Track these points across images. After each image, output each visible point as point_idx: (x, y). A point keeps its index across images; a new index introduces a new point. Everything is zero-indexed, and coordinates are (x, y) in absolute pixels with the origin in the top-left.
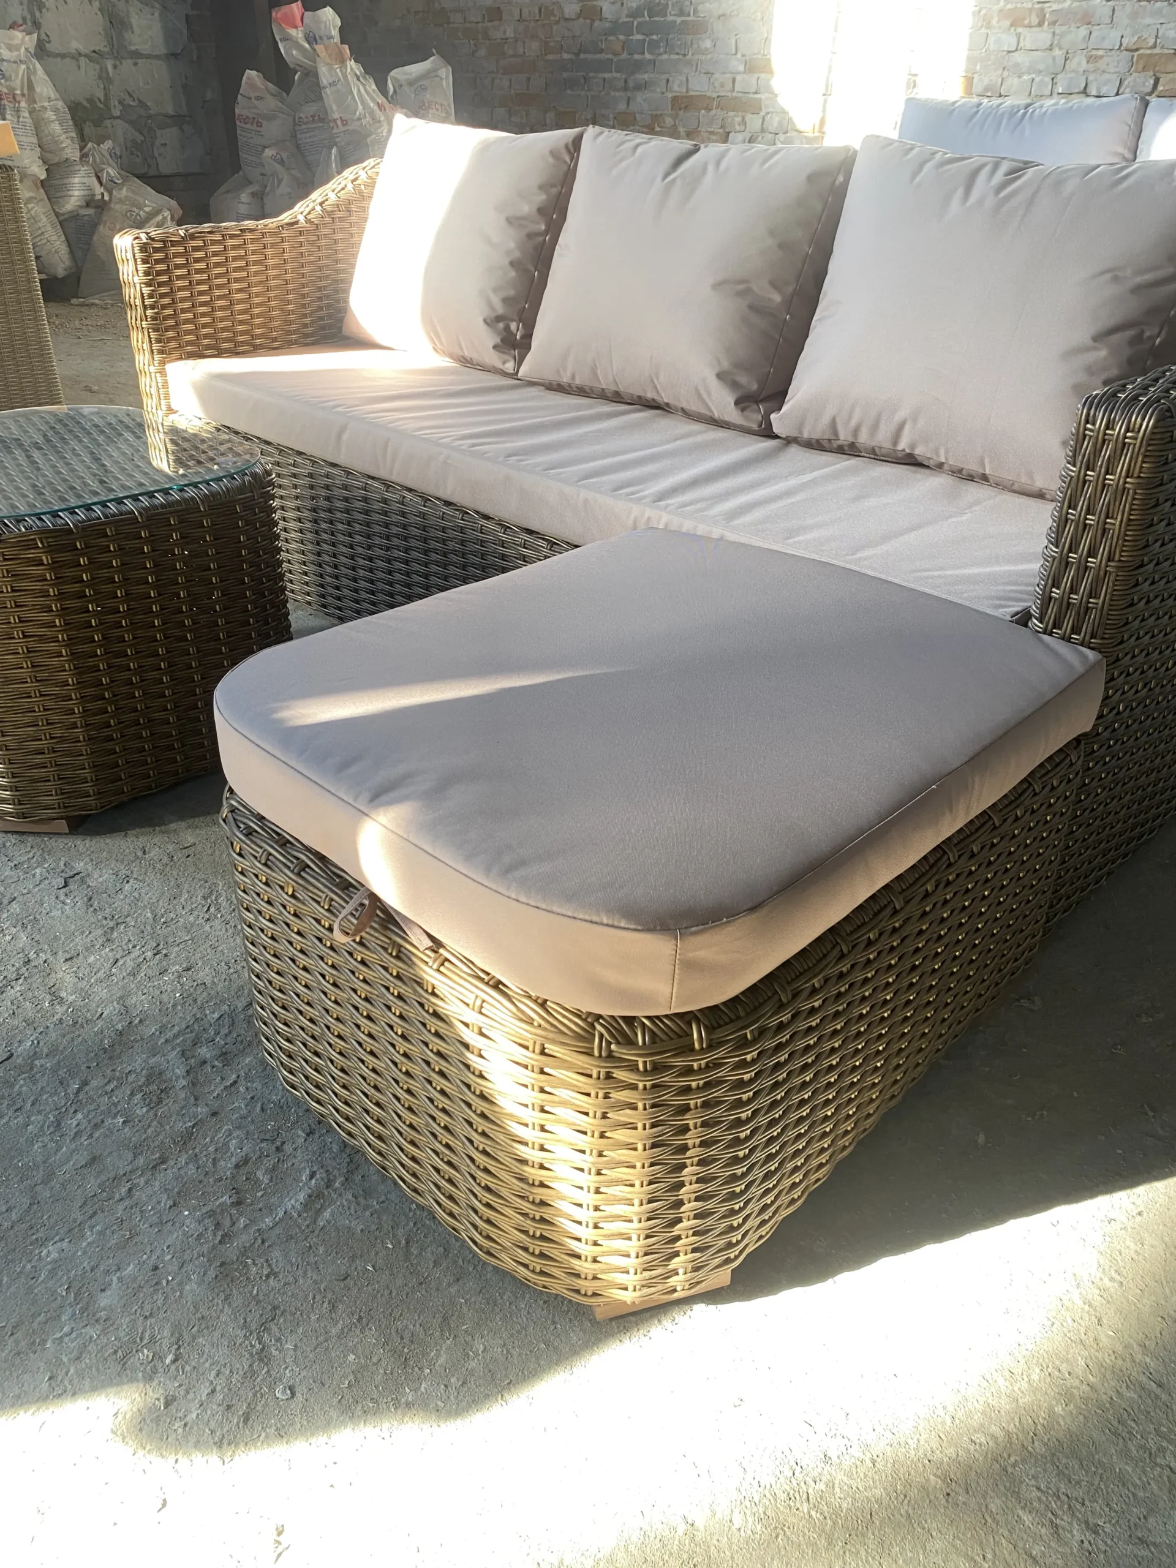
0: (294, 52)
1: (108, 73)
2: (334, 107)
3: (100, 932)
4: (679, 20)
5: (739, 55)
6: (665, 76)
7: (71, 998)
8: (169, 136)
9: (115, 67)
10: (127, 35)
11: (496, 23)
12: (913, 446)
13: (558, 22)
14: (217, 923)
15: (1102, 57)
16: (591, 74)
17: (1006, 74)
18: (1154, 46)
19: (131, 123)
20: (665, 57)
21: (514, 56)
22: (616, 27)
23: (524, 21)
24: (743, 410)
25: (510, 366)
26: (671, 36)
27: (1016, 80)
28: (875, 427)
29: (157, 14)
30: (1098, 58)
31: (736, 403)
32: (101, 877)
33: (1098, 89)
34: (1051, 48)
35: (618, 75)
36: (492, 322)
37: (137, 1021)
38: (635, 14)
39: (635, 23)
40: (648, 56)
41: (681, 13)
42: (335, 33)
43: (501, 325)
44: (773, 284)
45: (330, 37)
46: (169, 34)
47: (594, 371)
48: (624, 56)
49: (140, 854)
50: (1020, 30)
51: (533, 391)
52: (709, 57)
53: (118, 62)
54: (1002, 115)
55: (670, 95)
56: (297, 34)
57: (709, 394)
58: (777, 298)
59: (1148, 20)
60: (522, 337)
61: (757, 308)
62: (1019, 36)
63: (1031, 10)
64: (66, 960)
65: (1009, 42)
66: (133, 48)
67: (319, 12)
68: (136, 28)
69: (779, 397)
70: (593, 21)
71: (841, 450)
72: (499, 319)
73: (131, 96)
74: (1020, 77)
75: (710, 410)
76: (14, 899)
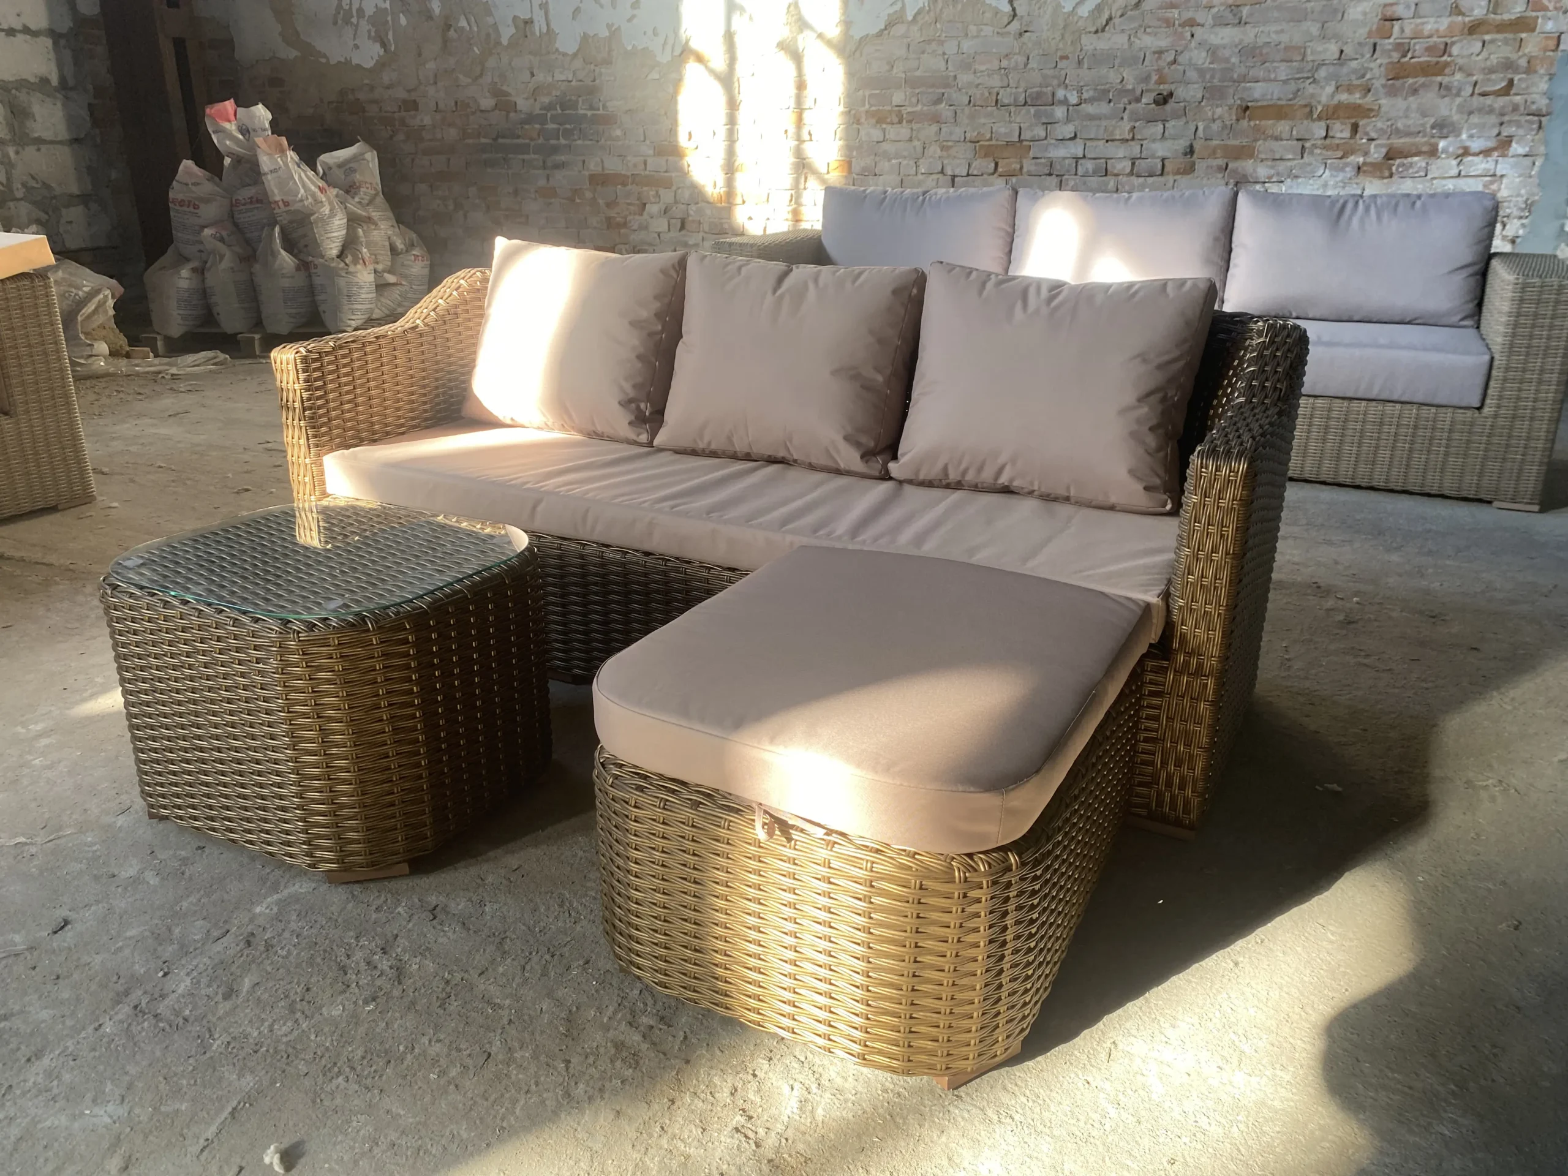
0: (228, 142)
1: (9, 158)
2: (276, 191)
3: (493, 948)
4: (589, 113)
5: (648, 142)
6: (582, 158)
7: (507, 1002)
8: (75, 214)
9: (17, 153)
10: (29, 124)
11: (413, 113)
12: (1012, 480)
13: (473, 113)
14: (584, 923)
15: (951, 147)
16: (510, 156)
17: (877, 159)
18: (991, 139)
19: (34, 203)
20: (579, 142)
21: (431, 140)
22: (530, 119)
23: (440, 111)
24: (867, 462)
25: (644, 438)
26: (583, 126)
27: (887, 164)
28: (980, 469)
29: (59, 105)
30: (948, 148)
31: (862, 457)
32: (460, 905)
33: (953, 170)
35: (536, 156)
36: (626, 403)
37: (574, 1009)
38: (550, 107)
39: (549, 115)
40: (563, 141)
41: (591, 108)
42: (267, 125)
43: (633, 405)
44: (877, 369)
45: (265, 130)
46: (71, 121)
47: (729, 439)
48: (541, 141)
49: (479, 881)
50: (884, 126)
51: (666, 456)
52: (620, 143)
53: (20, 149)
54: (907, 199)
55: (587, 173)
56: (231, 127)
57: (838, 452)
58: (880, 378)
59: (983, 121)
60: (651, 414)
61: (867, 387)
62: (884, 130)
63: (890, 112)
64: (480, 975)
65: (877, 134)
66: (36, 135)
67: (253, 108)
68: (37, 117)
69: (892, 450)
70: (508, 112)
71: (948, 486)
72: (631, 401)
73: (33, 178)
74: (889, 161)
75: (836, 462)
76: (397, 936)
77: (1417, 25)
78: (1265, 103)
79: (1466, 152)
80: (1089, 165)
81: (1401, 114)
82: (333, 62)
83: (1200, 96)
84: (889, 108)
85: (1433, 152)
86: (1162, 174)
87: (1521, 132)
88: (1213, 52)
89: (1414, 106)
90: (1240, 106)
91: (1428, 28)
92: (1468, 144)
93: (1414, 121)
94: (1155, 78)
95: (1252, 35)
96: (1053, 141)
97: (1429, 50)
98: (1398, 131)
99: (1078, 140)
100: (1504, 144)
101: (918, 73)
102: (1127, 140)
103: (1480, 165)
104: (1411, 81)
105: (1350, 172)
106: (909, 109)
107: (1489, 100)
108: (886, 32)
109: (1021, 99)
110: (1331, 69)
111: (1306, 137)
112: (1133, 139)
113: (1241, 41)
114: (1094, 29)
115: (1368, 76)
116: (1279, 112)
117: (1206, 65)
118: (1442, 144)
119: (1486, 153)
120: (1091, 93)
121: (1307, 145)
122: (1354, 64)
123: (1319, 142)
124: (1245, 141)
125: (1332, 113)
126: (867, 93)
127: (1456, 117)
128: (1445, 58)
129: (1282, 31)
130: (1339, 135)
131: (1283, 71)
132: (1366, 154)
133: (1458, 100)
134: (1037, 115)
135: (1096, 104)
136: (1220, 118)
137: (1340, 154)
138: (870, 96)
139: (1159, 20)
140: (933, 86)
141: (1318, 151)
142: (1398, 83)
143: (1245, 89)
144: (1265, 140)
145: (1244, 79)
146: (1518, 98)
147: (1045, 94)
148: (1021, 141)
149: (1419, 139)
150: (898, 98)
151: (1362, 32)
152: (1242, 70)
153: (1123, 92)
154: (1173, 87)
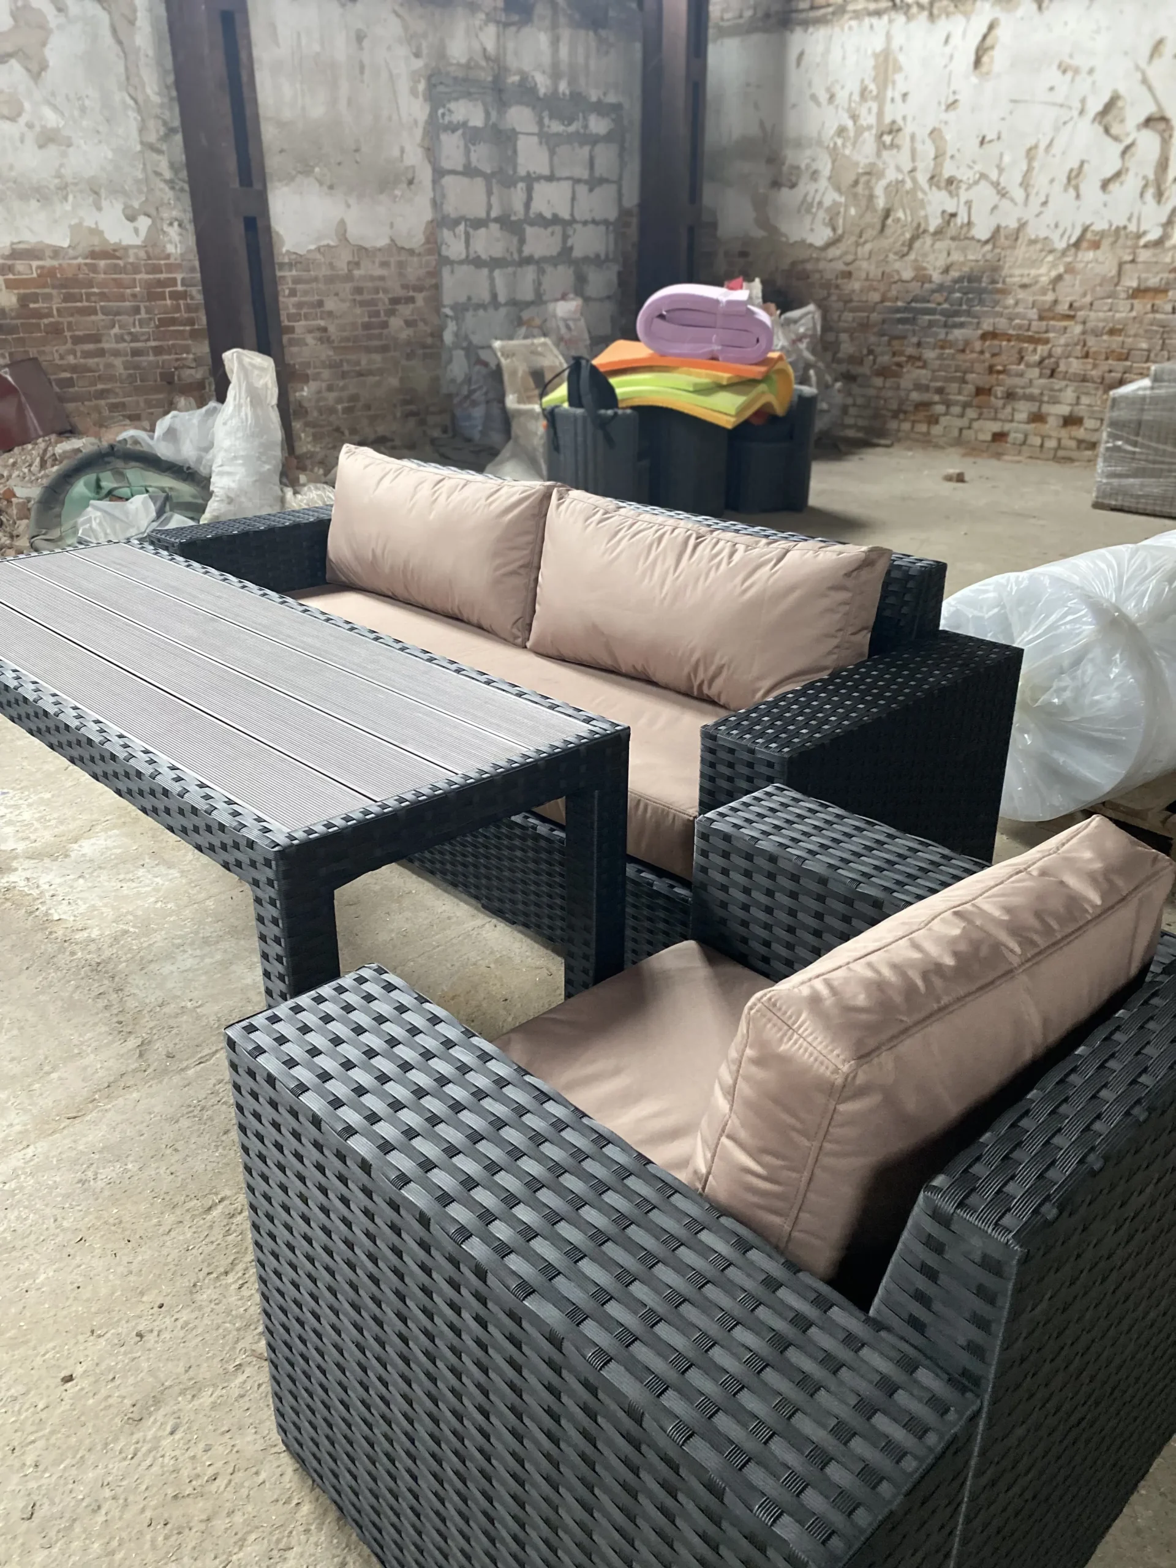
4: (990, 286)
6: (978, 320)
11: (847, 280)
13: (896, 282)
16: (919, 316)
20: (978, 308)
21: (857, 301)
23: (869, 280)
26: (983, 296)
35: (941, 318)
38: (959, 280)
39: (956, 286)
40: (964, 307)
41: (993, 282)
42: (760, 296)
45: (759, 299)
48: (946, 306)
52: (1011, 309)
55: (980, 331)
67: (752, 283)
70: (923, 283)
82: (791, 241)
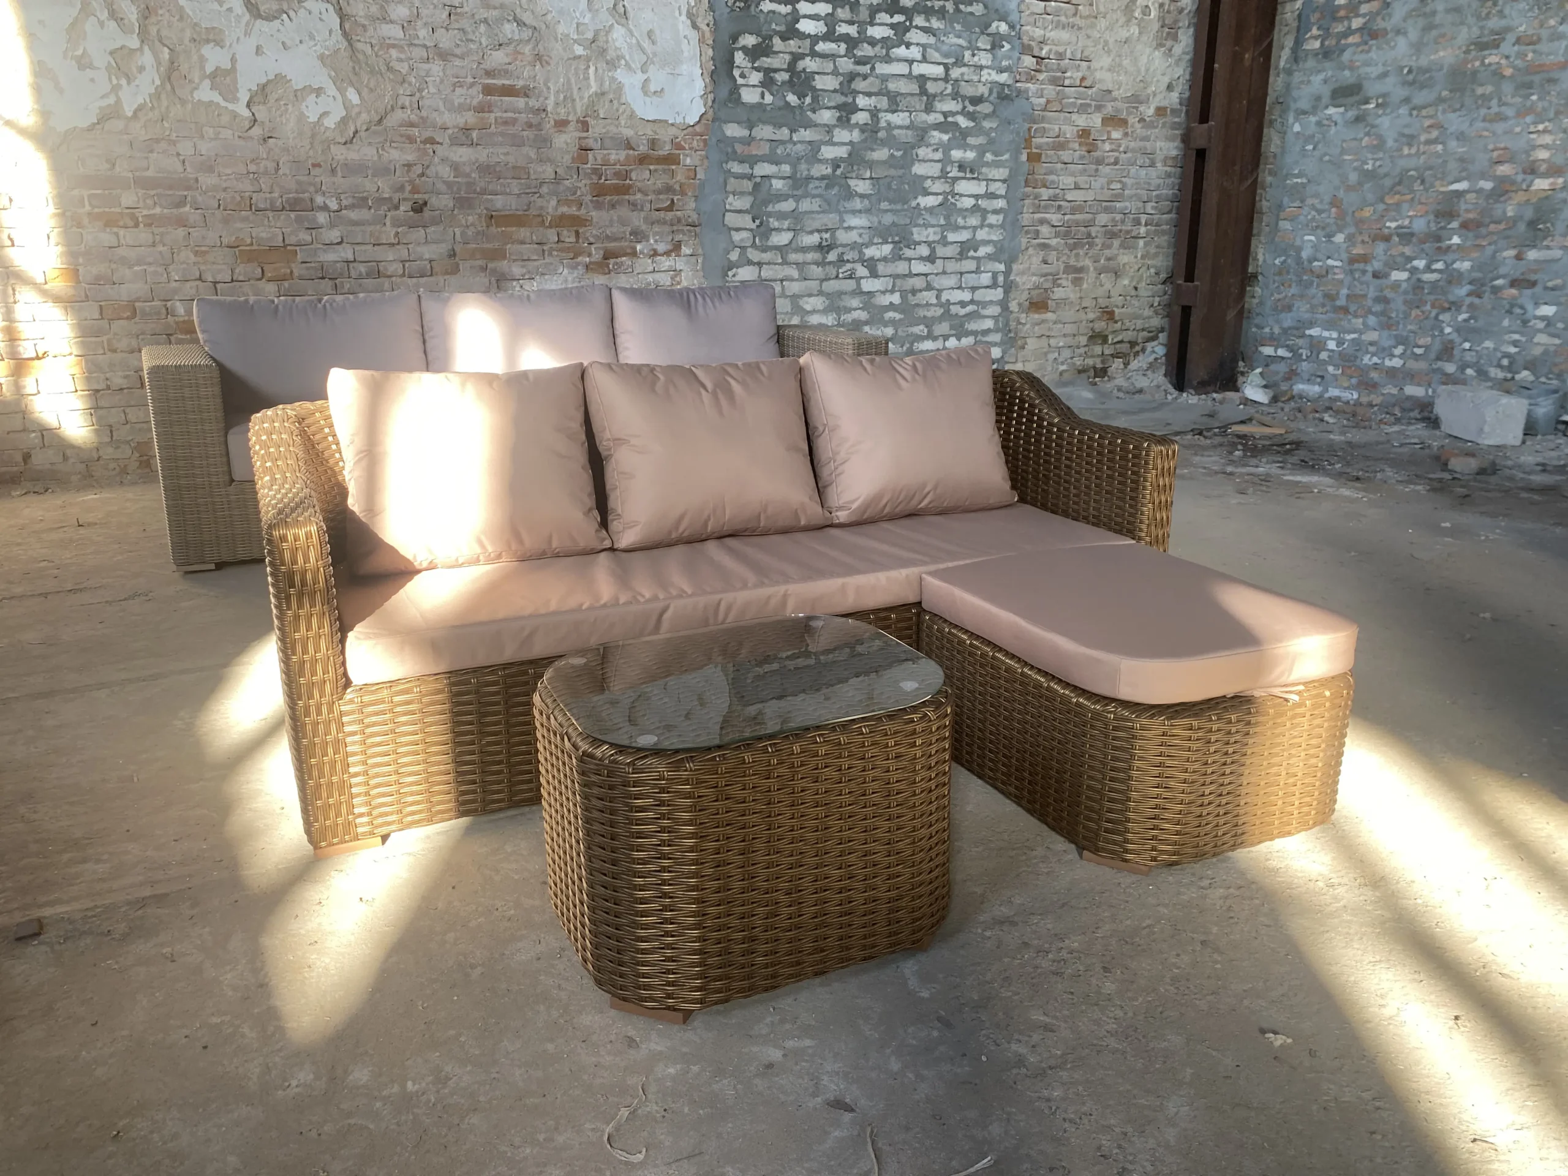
17: (114, 265)
18: (252, 244)
25: (607, 542)
27: (127, 271)
30: (205, 253)
33: (212, 276)
34: (154, 245)
50: (115, 230)
59: (239, 225)
62: (117, 234)
63: (120, 214)
65: (107, 238)
74: (130, 267)
77: (605, 155)
78: (507, 213)
79: (655, 253)
80: (363, 268)
81: (607, 223)
83: (451, 205)
84: (118, 210)
85: (634, 254)
86: (431, 275)
87: (686, 238)
88: (455, 167)
89: (615, 218)
90: (486, 215)
91: (613, 157)
92: (655, 247)
93: (615, 229)
94: (408, 188)
95: (485, 155)
96: (320, 246)
97: (617, 174)
98: (607, 237)
99: (344, 244)
100: (676, 248)
101: (149, 173)
102: (393, 245)
103: (666, 263)
104: (608, 198)
105: (581, 270)
106: (145, 212)
107: (662, 214)
108: (98, 127)
109: (278, 203)
110: (551, 187)
111: (544, 241)
112: (398, 244)
113: (477, 160)
114: (343, 141)
115: (579, 193)
116: (518, 220)
117: (451, 179)
118: (639, 247)
119: (667, 253)
120: (350, 201)
121: (545, 248)
122: (567, 182)
123: (554, 246)
124: (496, 245)
125: (561, 222)
126: (85, 193)
127: (644, 227)
128: (628, 181)
129: (507, 154)
130: (567, 240)
131: (515, 187)
132: (590, 255)
133: (643, 214)
134: (298, 220)
135: (357, 210)
136: (472, 225)
137: (572, 255)
138: (90, 196)
139: (402, 136)
140: (171, 188)
141: (555, 253)
142: (601, 199)
143: (488, 200)
144: (513, 243)
145: (484, 192)
146: (679, 213)
147: (303, 200)
148: (285, 246)
149: (625, 244)
150: (128, 199)
151: (567, 159)
152: (482, 184)
153: (381, 201)
154: (426, 197)
